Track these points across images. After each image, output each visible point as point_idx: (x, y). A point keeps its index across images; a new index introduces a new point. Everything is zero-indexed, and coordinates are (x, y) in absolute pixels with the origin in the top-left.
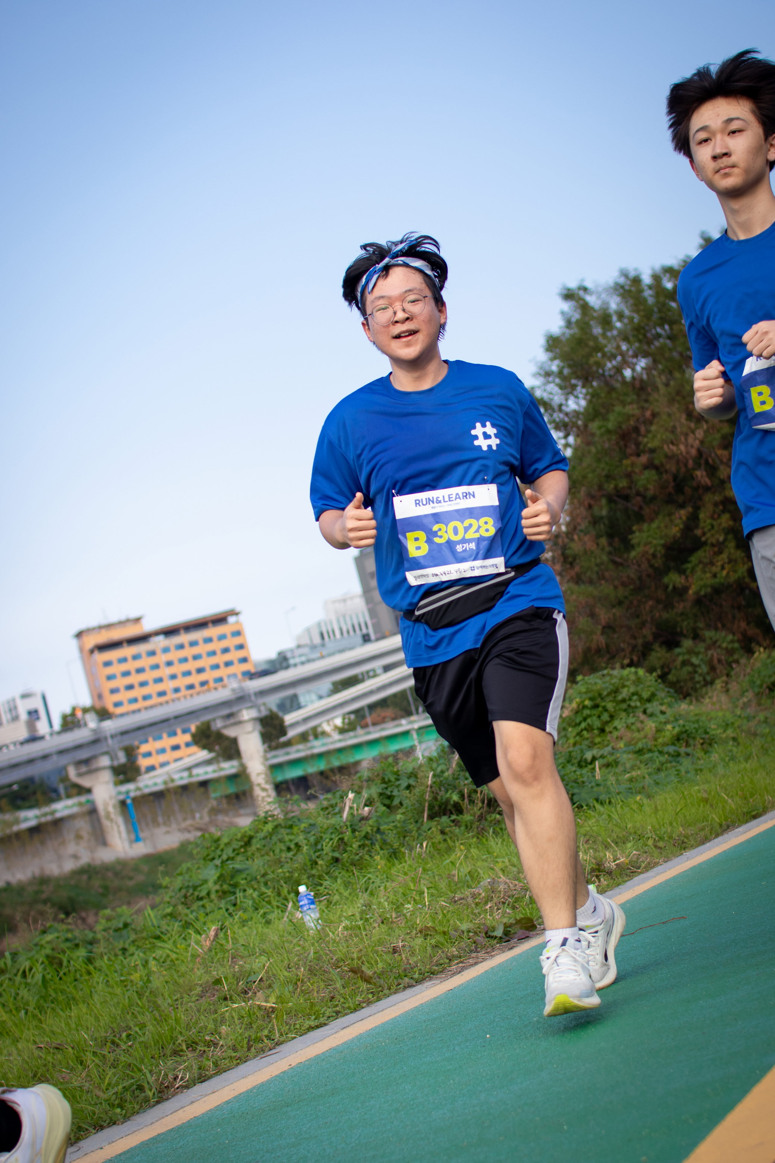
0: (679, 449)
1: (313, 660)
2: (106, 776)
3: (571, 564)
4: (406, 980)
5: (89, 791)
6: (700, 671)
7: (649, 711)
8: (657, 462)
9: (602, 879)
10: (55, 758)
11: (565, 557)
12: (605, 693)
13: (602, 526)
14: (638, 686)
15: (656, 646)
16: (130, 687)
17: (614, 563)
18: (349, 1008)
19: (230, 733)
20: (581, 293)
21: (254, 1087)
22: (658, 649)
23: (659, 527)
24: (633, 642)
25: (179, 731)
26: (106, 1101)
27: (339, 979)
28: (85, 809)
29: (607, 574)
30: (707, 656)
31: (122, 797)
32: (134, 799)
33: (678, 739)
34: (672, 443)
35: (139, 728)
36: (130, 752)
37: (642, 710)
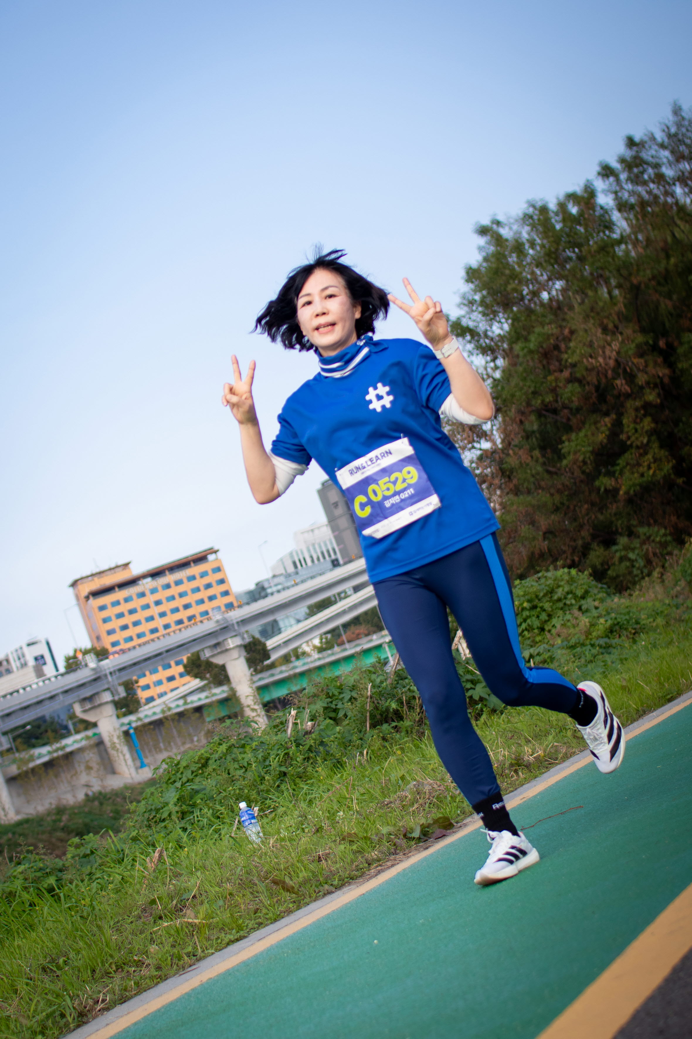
0: (599, 362)
1: (288, 588)
2: (110, 710)
3: (509, 477)
4: (326, 887)
5: (95, 725)
6: (637, 565)
7: (583, 608)
8: (578, 375)
9: (520, 773)
10: (61, 697)
11: (503, 472)
12: (541, 594)
13: (534, 439)
14: (572, 585)
15: (594, 545)
16: (125, 627)
17: (548, 472)
18: (270, 919)
19: (218, 661)
20: (495, 227)
21: (163, 1007)
22: (597, 548)
23: (586, 436)
24: (572, 543)
25: (172, 663)
26: (29, 1029)
27: (265, 891)
28: (92, 742)
29: (542, 483)
30: (642, 550)
31: (125, 728)
32: (136, 729)
33: (611, 632)
34: (591, 357)
35: (135, 664)
36: (129, 686)
37: (577, 607)
